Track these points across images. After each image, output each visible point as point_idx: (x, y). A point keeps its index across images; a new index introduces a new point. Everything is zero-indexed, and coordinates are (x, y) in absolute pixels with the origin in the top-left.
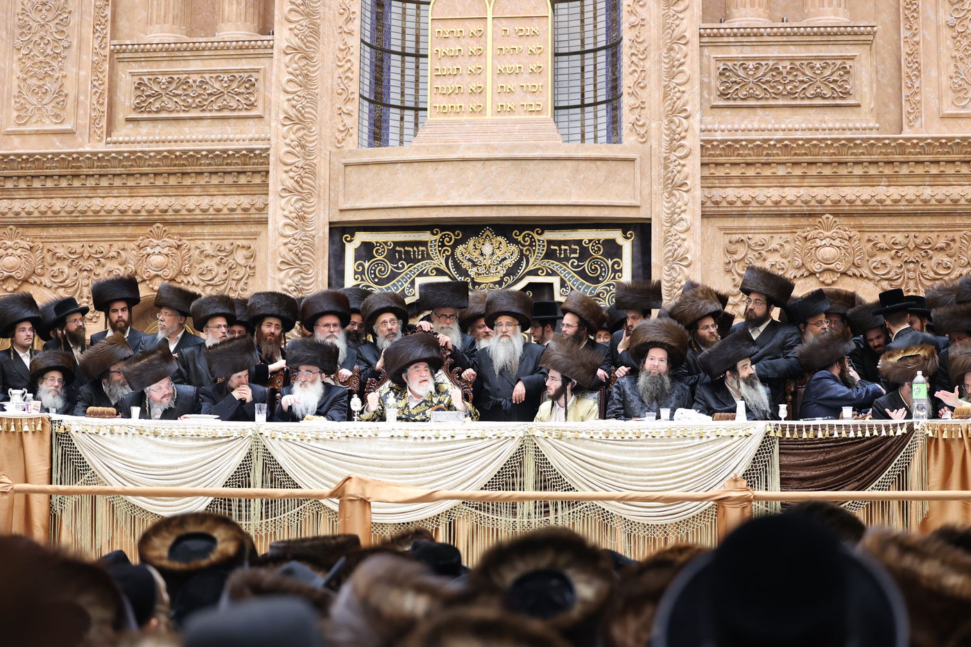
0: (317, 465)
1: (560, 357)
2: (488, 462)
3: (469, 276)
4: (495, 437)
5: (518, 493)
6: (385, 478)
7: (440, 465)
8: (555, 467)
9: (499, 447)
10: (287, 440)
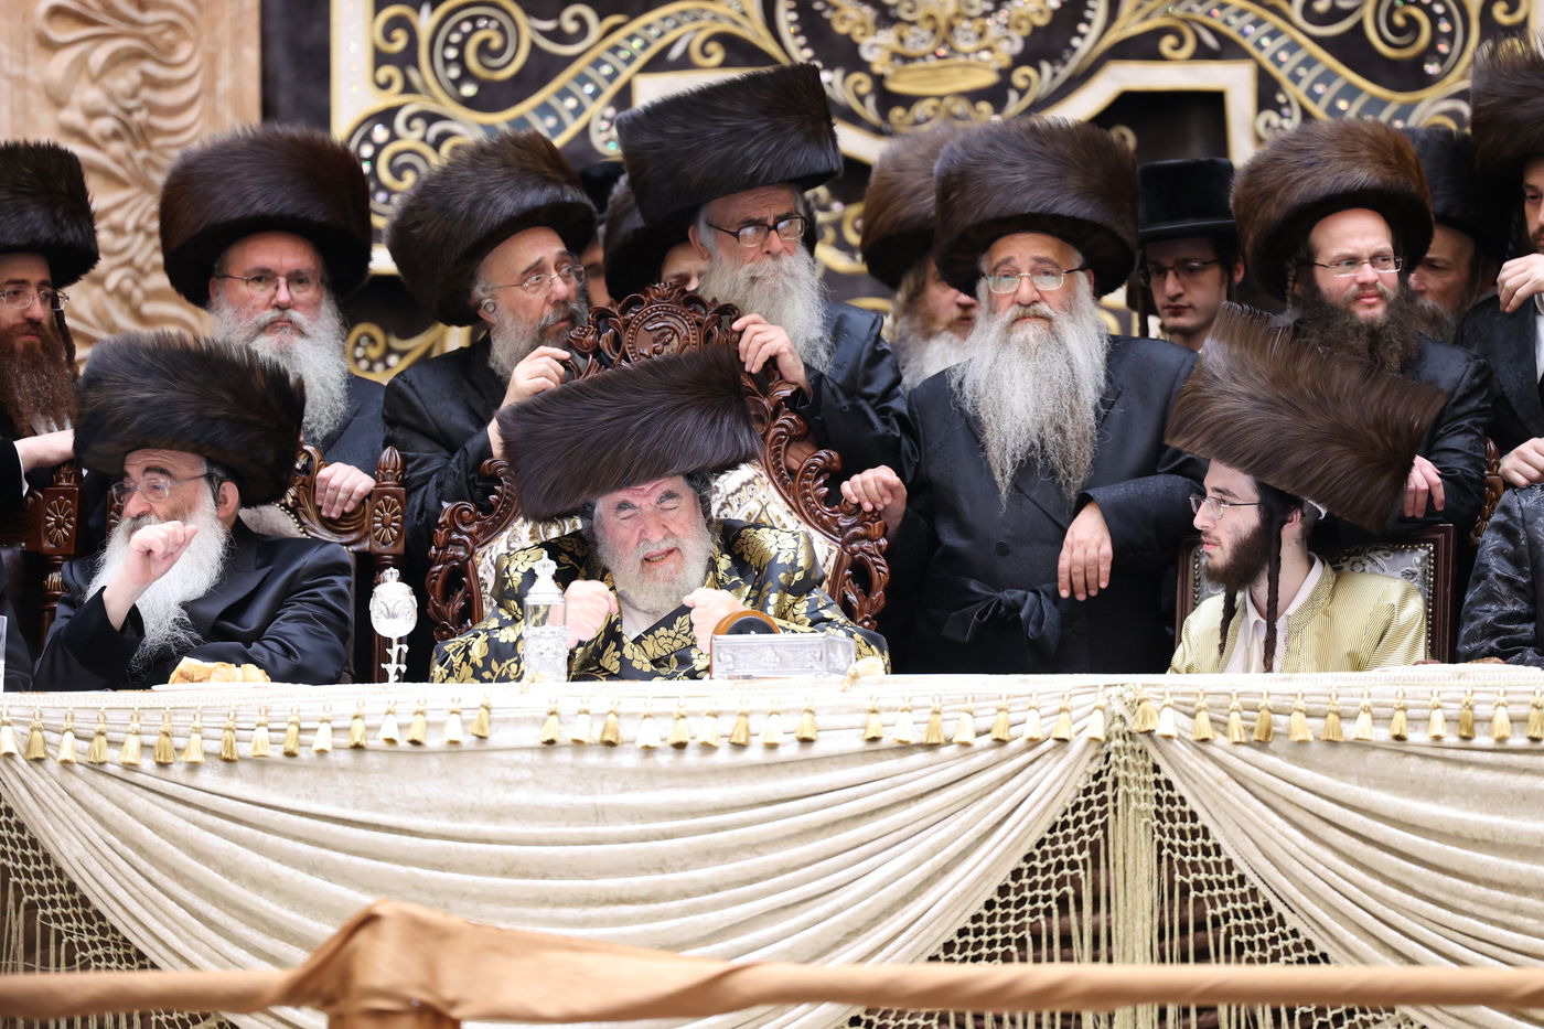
0: (229, 871)
1: (1244, 405)
2: (952, 850)
3: (864, 66)
4: (987, 740)
5: (1085, 972)
6: (524, 920)
7: (752, 863)
8: (1241, 867)
9: (1004, 780)
10: (97, 767)
